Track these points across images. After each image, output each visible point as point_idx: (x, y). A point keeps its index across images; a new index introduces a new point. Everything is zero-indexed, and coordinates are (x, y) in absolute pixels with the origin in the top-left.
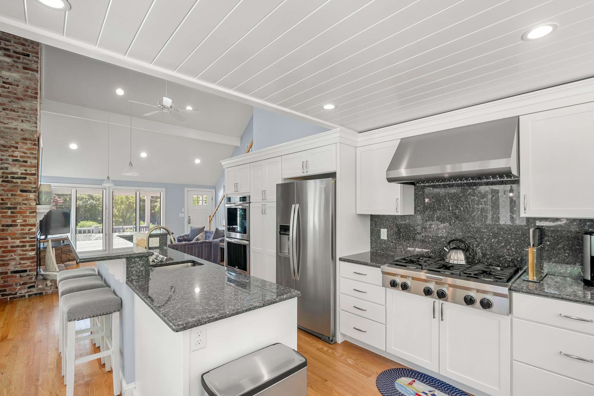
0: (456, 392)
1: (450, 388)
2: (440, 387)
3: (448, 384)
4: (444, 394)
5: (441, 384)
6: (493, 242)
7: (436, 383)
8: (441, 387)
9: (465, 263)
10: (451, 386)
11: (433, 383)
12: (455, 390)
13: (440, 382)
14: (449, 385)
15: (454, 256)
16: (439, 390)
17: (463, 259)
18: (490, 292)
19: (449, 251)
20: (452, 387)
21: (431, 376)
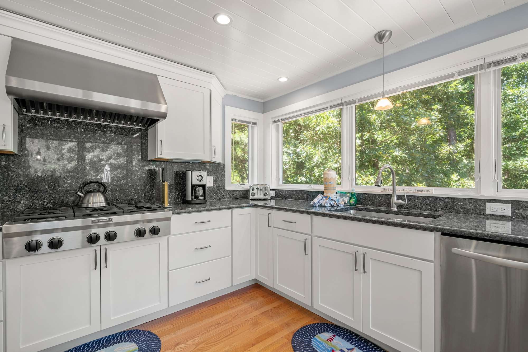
0: (118, 336)
1: (111, 338)
2: (102, 346)
3: (105, 337)
4: (111, 347)
5: (100, 342)
6: (123, 183)
7: (94, 346)
8: (102, 344)
9: (106, 205)
10: (109, 336)
11: (91, 348)
12: (115, 336)
13: (97, 341)
14: (107, 337)
15: (93, 199)
16: (103, 348)
17: (103, 201)
18: (154, 219)
19: (85, 195)
20: (111, 336)
21: (83, 345)
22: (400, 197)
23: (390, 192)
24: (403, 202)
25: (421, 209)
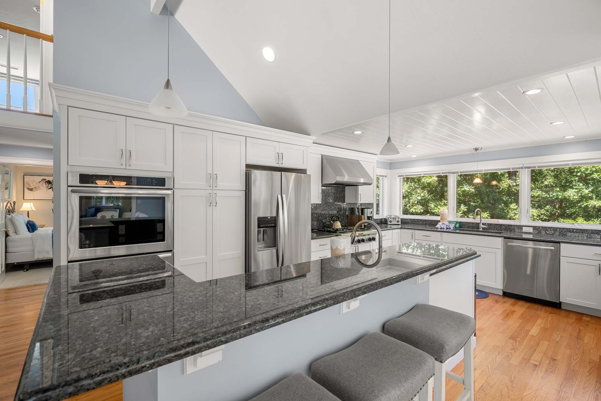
15: (336, 224)
19: (333, 222)
22: (483, 224)
23: (479, 222)
24: (485, 226)
25: (494, 230)
